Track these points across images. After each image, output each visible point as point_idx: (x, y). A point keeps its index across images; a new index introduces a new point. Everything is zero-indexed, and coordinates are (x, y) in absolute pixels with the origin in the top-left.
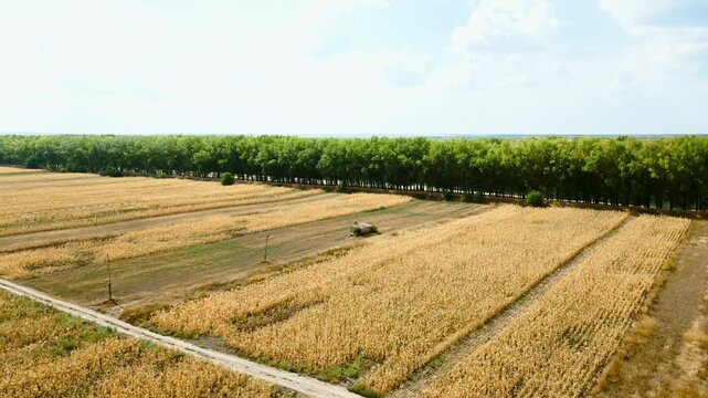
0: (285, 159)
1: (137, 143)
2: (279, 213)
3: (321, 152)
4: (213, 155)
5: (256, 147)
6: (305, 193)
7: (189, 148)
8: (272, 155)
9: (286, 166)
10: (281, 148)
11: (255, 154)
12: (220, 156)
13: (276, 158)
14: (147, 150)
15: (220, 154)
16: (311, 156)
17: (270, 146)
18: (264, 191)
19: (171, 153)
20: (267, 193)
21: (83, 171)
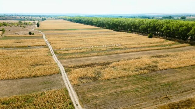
0: (173, 30)
1: (124, 21)
2: (171, 58)
3: (191, 28)
4: (147, 27)
5: (163, 25)
6: (181, 45)
7: (139, 24)
8: (168, 28)
9: (174, 33)
10: (173, 26)
11: (162, 28)
12: (149, 27)
13: (170, 29)
14: (126, 24)
15: (149, 26)
16: (185, 30)
17: (168, 25)
18: (163, 42)
19: (133, 25)
20: (165, 43)
21: (109, 29)
